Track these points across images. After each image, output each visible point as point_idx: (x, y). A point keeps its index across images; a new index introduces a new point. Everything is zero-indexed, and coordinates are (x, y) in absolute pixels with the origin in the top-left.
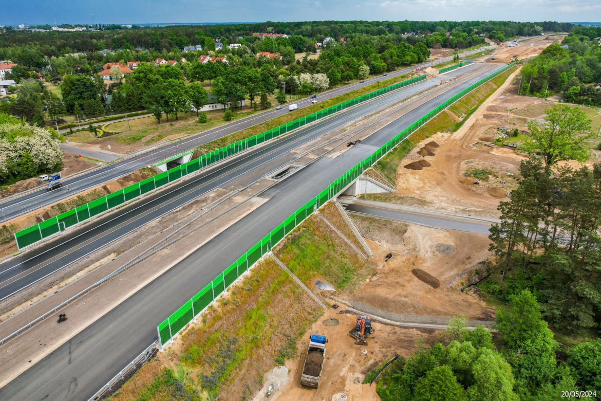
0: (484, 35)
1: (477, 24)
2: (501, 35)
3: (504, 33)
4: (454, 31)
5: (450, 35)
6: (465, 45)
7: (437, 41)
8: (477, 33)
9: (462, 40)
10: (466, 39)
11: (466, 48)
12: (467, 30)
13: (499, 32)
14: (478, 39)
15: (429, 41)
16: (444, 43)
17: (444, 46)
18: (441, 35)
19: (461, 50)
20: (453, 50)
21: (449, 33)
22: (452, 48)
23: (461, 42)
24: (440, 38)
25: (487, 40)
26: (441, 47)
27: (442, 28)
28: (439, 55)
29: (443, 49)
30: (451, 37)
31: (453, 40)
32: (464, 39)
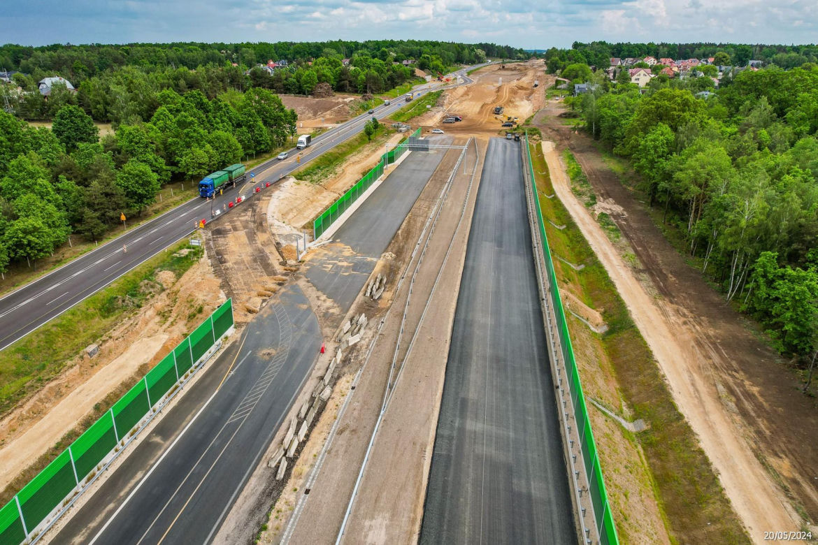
0: (410, 62)
1: (392, 44)
2: (439, 63)
3: (441, 59)
4: (356, 56)
5: (350, 63)
6: (383, 85)
7: (321, 79)
8: (396, 60)
9: (376, 74)
10: (382, 72)
11: (387, 90)
12: (378, 53)
13: (434, 57)
14: (405, 71)
15: (303, 78)
16: (338, 82)
17: (340, 88)
18: (330, 63)
19: (377, 97)
20: (359, 97)
21: (348, 60)
22: (356, 92)
23: (374, 78)
24: (326, 71)
25: (418, 72)
26: (332, 92)
27: (334, 51)
28: (328, 115)
29: (338, 95)
30: (352, 68)
31: (356, 75)
32: (378, 70)
